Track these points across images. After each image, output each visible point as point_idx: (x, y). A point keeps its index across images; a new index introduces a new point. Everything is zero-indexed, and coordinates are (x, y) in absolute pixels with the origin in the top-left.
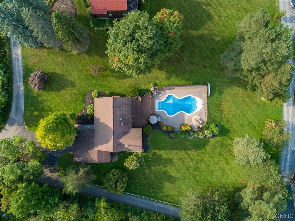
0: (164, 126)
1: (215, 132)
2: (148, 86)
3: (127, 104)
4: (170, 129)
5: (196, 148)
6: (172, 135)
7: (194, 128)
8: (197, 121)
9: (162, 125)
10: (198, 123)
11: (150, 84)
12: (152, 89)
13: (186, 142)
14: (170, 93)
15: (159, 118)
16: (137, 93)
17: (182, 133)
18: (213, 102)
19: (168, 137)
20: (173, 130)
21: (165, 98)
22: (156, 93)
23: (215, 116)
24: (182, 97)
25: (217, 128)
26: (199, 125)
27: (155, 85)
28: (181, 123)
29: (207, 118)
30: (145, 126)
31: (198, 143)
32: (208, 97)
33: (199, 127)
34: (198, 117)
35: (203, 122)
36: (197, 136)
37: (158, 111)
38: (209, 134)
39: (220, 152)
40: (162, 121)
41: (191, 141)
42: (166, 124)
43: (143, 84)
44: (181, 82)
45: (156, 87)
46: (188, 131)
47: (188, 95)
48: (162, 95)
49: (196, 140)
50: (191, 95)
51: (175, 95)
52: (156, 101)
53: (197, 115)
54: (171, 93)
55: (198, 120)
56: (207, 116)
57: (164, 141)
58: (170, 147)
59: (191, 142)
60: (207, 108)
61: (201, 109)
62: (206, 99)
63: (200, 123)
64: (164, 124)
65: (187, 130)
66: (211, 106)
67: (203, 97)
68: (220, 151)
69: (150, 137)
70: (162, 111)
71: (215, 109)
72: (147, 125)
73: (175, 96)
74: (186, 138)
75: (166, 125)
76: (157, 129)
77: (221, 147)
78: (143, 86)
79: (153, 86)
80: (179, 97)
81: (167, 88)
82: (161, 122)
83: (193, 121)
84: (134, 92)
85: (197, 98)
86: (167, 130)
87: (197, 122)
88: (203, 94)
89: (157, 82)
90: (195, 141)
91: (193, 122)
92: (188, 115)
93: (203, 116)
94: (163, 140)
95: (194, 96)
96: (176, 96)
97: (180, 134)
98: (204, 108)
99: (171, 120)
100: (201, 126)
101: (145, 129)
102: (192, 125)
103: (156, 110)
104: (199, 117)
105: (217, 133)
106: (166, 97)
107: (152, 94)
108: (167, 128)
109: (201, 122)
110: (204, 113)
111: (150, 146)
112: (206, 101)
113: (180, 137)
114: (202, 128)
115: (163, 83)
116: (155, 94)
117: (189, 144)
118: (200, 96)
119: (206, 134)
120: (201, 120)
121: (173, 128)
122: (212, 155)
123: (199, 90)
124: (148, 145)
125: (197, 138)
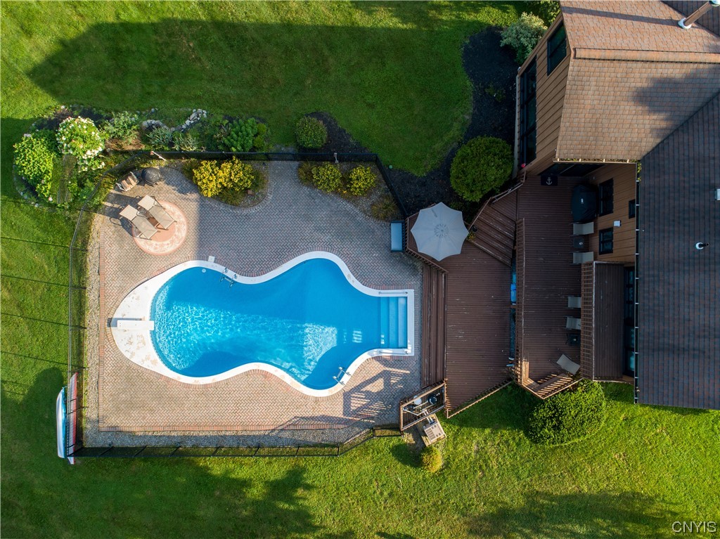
0: (367, 192)
1: (40, 148)
2: (461, 448)
3: (675, 350)
4: (330, 171)
5: (172, 56)
6: (315, 134)
7: (176, 176)
8: (152, 220)
9: (374, 198)
10: (147, 203)
11: (447, 465)
12: (436, 432)
13: (228, 90)
14: (323, 399)
15: (396, 245)
16: (542, 413)
17: (254, 148)
18: (50, 339)
19: (342, 124)
20: (306, 165)
21: (352, 369)
22: (412, 407)
23: (42, 245)
24: (247, 374)
25: (28, 171)
26: (142, 189)
27: (414, 456)
28: (258, 208)
29: (94, 234)
30: (492, 193)
31: (155, 88)
32: (79, 369)
33: (143, 179)
34: (150, 243)
35: (115, 214)
36: (158, 126)
37: (397, 286)
38: (74, 135)
39: (29, 33)
40: (373, 224)
41: (199, 97)
42: (349, 207)
43: (493, 463)
44: (246, 468)
45: (408, 439)
46: (209, 158)
47: (206, 386)
48: (368, 388)
49: (170, 103)
50: (188, 386)
51: (287, 387)
52: (410, 350)
53: (156, 257)
54: (317, 400)
55: (144, 225)
56: (92, 247)
57: (370, 98)
58: (331, 60)
59: (199, 93)
60: (91, 296)
61: (124, 292)
62: (90, 359)
63: (134, 202)
64: (365, 203)
65: (219, 165)
66: (66, 313)
67: (109, 366)
68: (24, 41)
69: (456, 125)
70: (376, 287)
71: (39, 292)
72: (483, 201)
73: (288, 379)
74: (226, 117)
75: (352, 198)
76: (413, 177)
77: (17, 61)
78: (491, 450)
79: (429, 450)
80: (266, 375)
81: (340, 434)
82: (385, 218)
83: (183, 219)
84: (567, 421)
85: (147, 365)
86: (345, 166)
87: (153, 213)
88: (108, 389)
89: (401, 474)
90: (177, 99)
91: (178, 212)
92: (212, 258)
93: (115, 247)
94: (371, 106)
95: (168, 380)
96: (280, 382)
97: (266, 139)
98: (109, 305)
99: (318, 229)
100: (130, 186)
101: (498, 167)
102: (182, 191)
103: (411, 293)
104: (141, 243)
105: (30, 142)
106: (345, 379)
107: (436, 401)
108: (346, 181)
109: (129, 212)
110: (110, 268)
111: (460, 69)
112: (90, 344)
113: (264, 121)
114: (122, 173)
115: (366, 464)
116: (417, 401)
117: (212, 79)
118: (132, 375)
119: (96, 134)
120: (127, 225)
121: (308, 180)
122: (75, 18)
123: (135, 414)
124: (472, 76)
125: (156, 115)
